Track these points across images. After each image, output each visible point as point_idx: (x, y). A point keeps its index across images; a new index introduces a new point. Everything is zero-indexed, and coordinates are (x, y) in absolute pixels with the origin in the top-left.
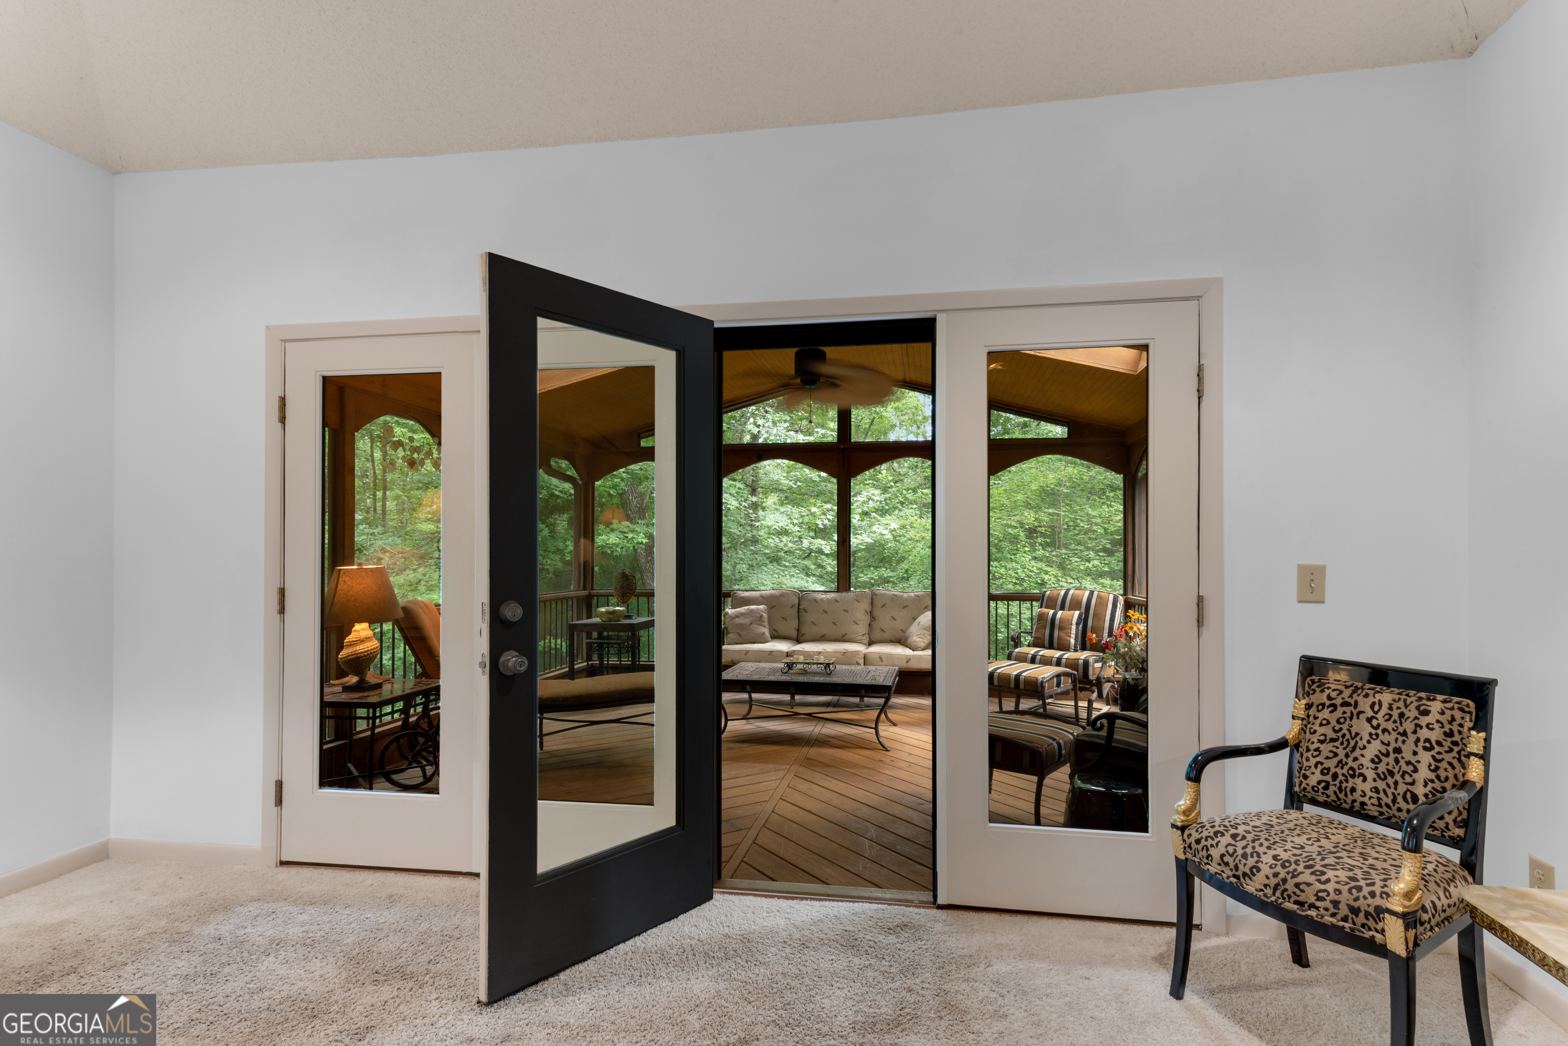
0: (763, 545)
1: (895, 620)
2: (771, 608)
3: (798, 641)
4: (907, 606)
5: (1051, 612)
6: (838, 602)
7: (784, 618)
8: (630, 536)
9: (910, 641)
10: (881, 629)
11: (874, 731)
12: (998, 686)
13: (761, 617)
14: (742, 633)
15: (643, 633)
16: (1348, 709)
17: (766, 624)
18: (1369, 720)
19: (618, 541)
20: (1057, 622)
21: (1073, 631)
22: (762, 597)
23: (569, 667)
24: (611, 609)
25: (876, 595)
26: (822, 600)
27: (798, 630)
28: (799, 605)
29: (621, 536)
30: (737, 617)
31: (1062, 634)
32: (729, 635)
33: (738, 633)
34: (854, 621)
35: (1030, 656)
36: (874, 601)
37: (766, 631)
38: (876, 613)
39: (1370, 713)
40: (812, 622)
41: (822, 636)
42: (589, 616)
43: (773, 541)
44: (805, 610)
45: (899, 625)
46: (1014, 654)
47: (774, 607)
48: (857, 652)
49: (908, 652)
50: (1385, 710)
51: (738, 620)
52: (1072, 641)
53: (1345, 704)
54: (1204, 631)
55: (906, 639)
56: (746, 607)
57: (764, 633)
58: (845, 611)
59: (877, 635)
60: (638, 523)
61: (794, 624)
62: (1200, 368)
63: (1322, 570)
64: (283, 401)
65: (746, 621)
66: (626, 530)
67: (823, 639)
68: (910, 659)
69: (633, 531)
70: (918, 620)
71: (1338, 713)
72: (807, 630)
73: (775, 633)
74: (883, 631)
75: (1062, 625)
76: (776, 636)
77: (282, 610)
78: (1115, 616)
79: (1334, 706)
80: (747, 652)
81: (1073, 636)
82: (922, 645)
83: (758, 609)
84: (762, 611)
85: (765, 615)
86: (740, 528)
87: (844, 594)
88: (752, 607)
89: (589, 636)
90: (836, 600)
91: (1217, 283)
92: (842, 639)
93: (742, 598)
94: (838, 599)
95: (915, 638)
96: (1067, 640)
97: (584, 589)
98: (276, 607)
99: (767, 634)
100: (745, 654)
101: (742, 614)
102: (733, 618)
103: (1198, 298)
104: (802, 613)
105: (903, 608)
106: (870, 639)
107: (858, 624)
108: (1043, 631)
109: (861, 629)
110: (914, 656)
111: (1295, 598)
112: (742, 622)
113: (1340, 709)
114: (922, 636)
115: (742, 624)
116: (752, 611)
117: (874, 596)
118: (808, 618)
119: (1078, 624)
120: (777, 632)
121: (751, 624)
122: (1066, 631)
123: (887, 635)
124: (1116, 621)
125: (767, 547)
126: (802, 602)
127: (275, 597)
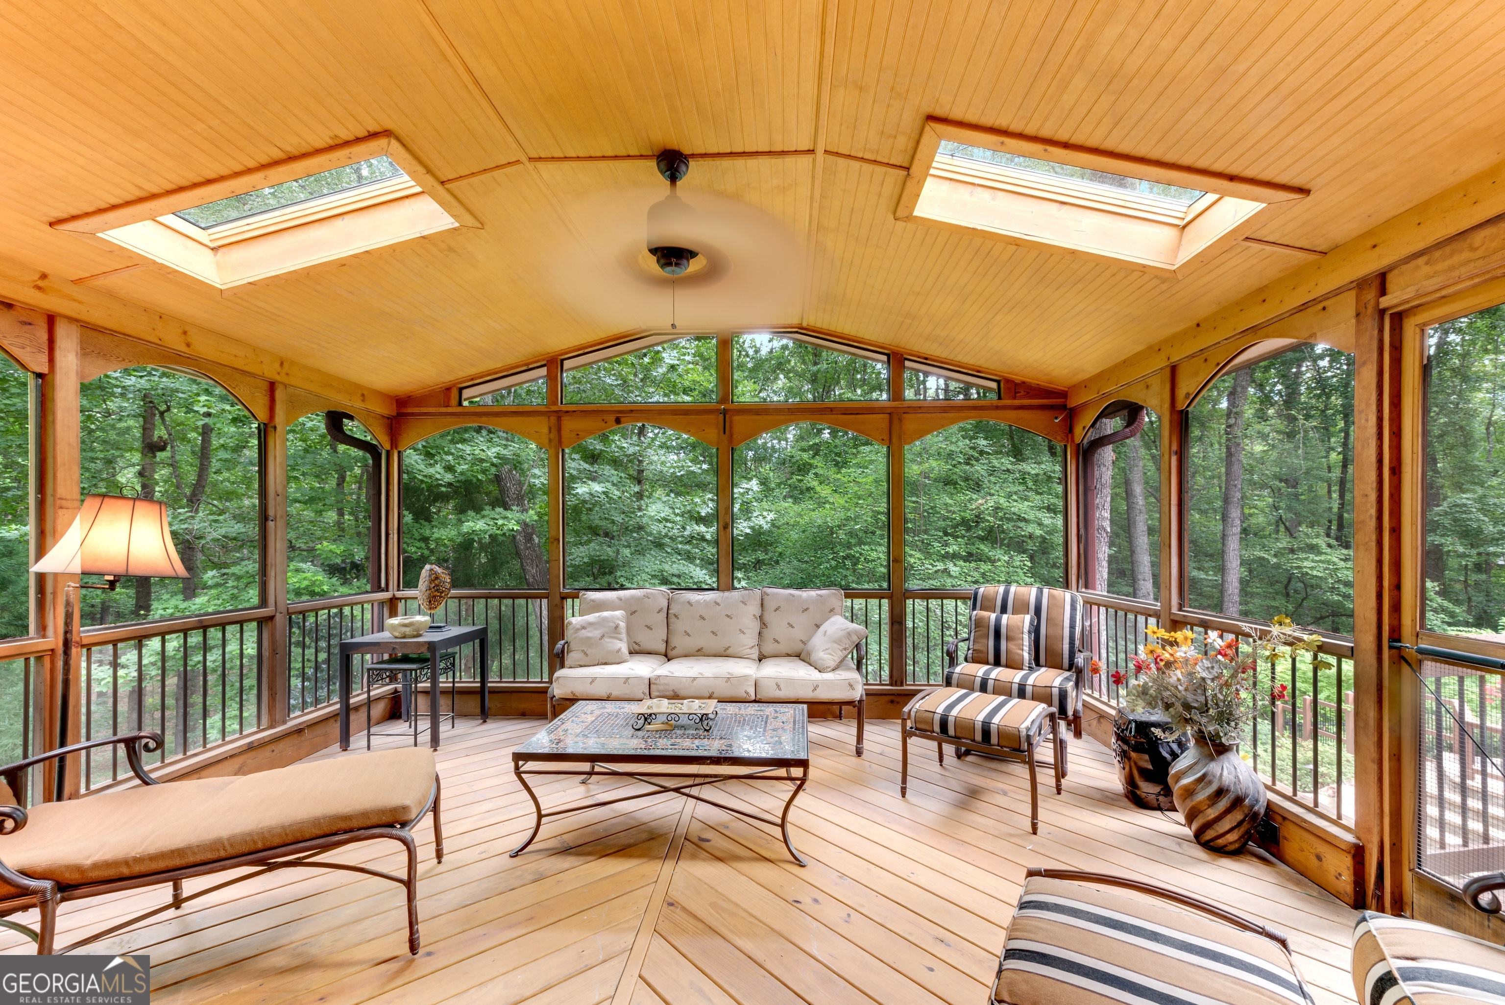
0: (646, 533)
1: (793, 627)
2: (631, 614)
3: (668, 657)
4: (806, 609)
5: (993, 616)
6: (718, 604)
7: (648, 627)
8: (500, 522)
9: (814, 657)
10: (774, 639)
11: (780, 829)
12: (955, 737)
13: (617, 627)
14: (589, 651)
17: (624, 636)
20: (1003, 631)
21: (1026, 643)
22: (619, 598)
23: (341, 702)
24: (407, 619)
25: (768, 595)
26: (698, 602)
27: (667, 642)
28: (668, 609)
29: (491, 523)
30: (583, 628)
31: (1012, 646)
32: (571, 654)
33: (583, 651)
34: (740, 630)
35: (978, 680)
36: (765, 602)
37: (624, 647)
38: (767, 618)
40: (685, 632)
41: (699, 650)
43: (655, 528)
44: (676, 616)
45: (798, 633)
46: (955, 676)
47: (635, 612)
48: (745, 677)
49: (815, 675)
51: (584, 633)
52: (1026, 656)
55: (809, 654)
56: (597, 614)
57: (619, 650)
58: (728, 616)
59: (769, 647)
60: (512, 510)
61: (662, 635)
65: (596, 633)
66: (497, 516)
67: (699, 653)
68: (817, 686)
69: (505, 518)
70: (823, 628)
72: (680, 642)
73: (637, 648)
74: (777, 642)
75: (1010, 634)
76: (636, 651)
78: (1075, 622)
80: (594, 679)
81: (1026, 648)
82: (833, 664)
83: (613, 617)
84: (619, 619)
85: (622, 625)
86: (623, 516)
87: (727, 594)
88: (606, 614)
90: (716, 602)
92: (724, 654)
93: (593, 601)
94: (718, 601)
95: (821, 654)
96: (1019, 655)
97: (386, 589)
99: (625, 650)
100: (591, 683)
101: (591, 624)
102: (578, 629)
104: (672, 619)
105: (803, 612)
106: (760, 652)
107: (743, 633)
108: (985, 641)
109: (749, 640)
110: (825, 682)
112: (590, 635)
114: (830, 651)
115: (589, 638)
116: (604, 620)
117: (765, 597)
118: (678, 626)
119: (1029, 632)
120: (639, 645)
121: (603, 636)
122: (1016, 642)
123: (783, 648)
124: (1077, 628)
125: (651, 534)
126: (672, 606)
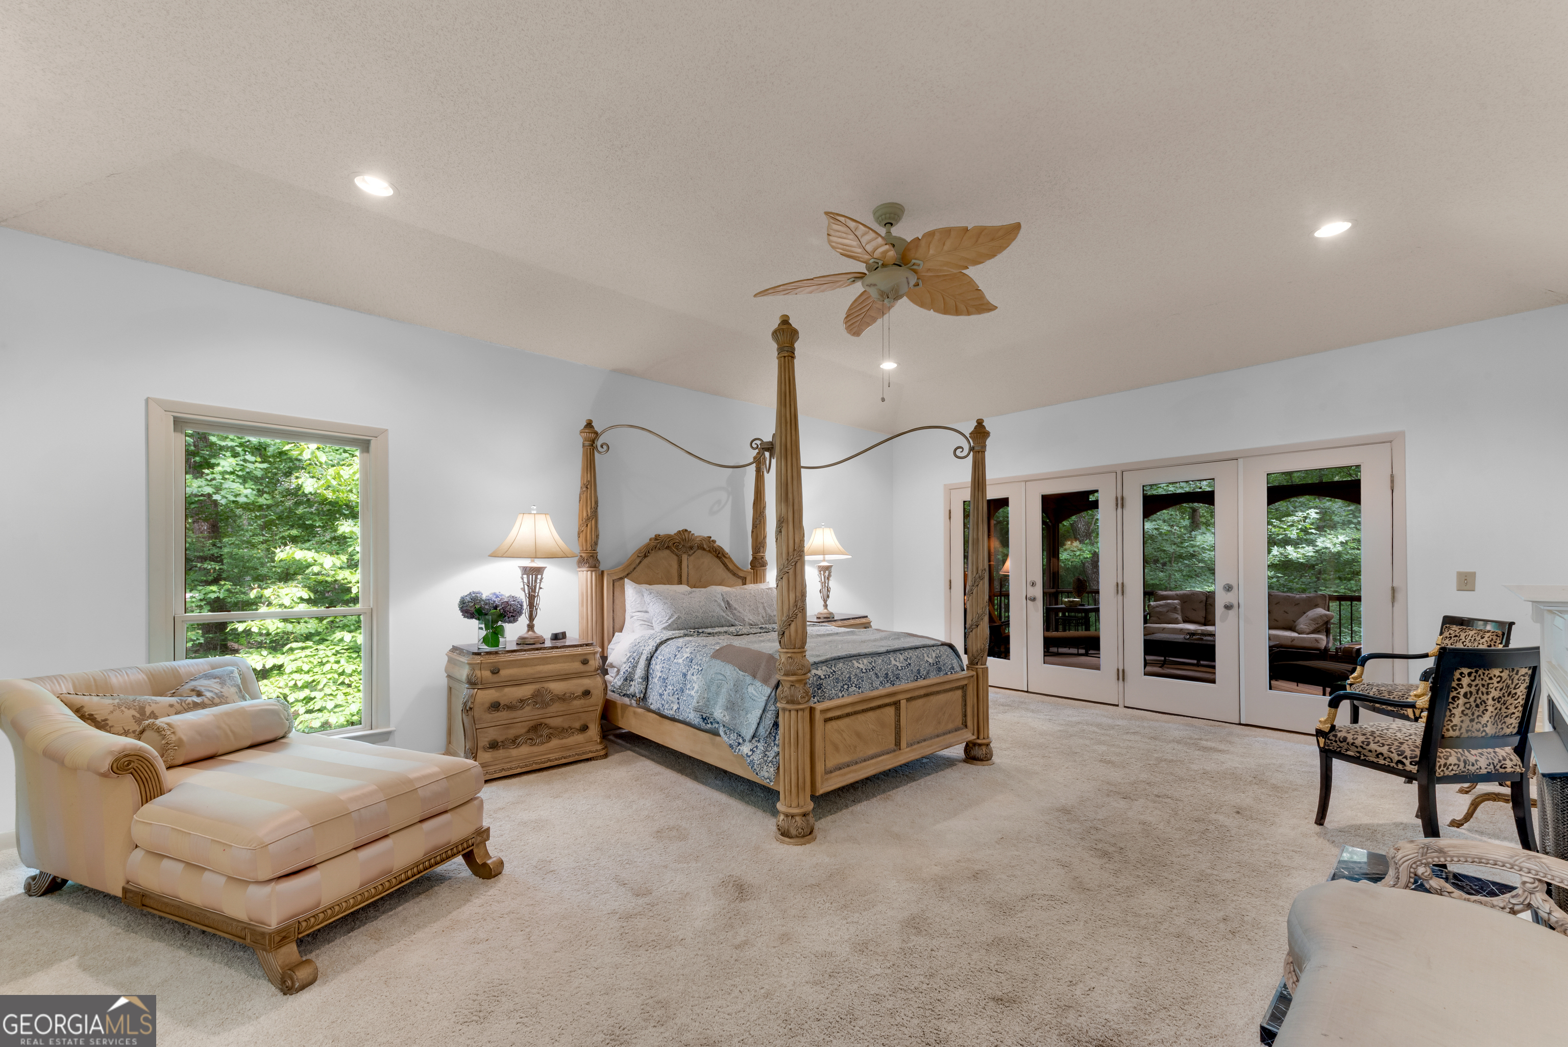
1: (1288, 613)
2: (1184, 602)
3: (1205, 625)
4: (1298, 604)
7: (1194, 610)
8: (1078, 552)
10: (1275, 619)
13: (1176, 608)
14: (1161, 617)
15: (1092, 615)
16: (1456, 638)
17: (1180, 612)
18: (1463, 643)
19: (1069, 557)
22: (1177, 595)
24: (1071, 599)
27: (1205, 618)
28: (1206, 601)
29: (1071, 553)
30: (1157, 607)
32: (1150, 618)
33: (1157, 617)
37: (1180, 618)
39: (1464, 640)
42: (1057, 604)
47: (1186, 602)
49: (1295, 635)
50: (1470, 638)
51: (1158, 609)
53: (1456, 636)
54: (1396, 604)
55: (1295, 627)
56: (1165, 601)
57: (1177, 618)
61: (1203, 614)
62: (1392, 476)
63: (1473, 575)
64: (950, 511)
65: (1164, 610)
71: (1452, 641)
72: (1212, 617)
73: (1186, 619)
74: (1276, 621)
76: (1186, 621)
77: (950, 588)
79: (1451, 637)
80: (1164, 629)
82: (1308, 631)
83: (1173, 603)
84: (1177, 604)
85: (1179, 607)
88: (1169, 601)
89: (1057, 615)
91: (1402, 434)
93: (1162, 595)
97: (1053, 588)
98: (949, 587)
100: (1162, 629)
101: (1161, 605)
102: (1154, 607)
103: (1391, 442)
104: (1210, 607)
105: (1295, 605)
110: (1298, 638)
111: (1455, 589)
112: (1161, 610)
113: (1453, 639)
114: (1308, 625)
115: (1161, 612)
116: (1169, 604)
120: (1188, 618)
121: (1168, 612)
123: (1280, 624)
126: (1210, 600)
127: (949, 583)
